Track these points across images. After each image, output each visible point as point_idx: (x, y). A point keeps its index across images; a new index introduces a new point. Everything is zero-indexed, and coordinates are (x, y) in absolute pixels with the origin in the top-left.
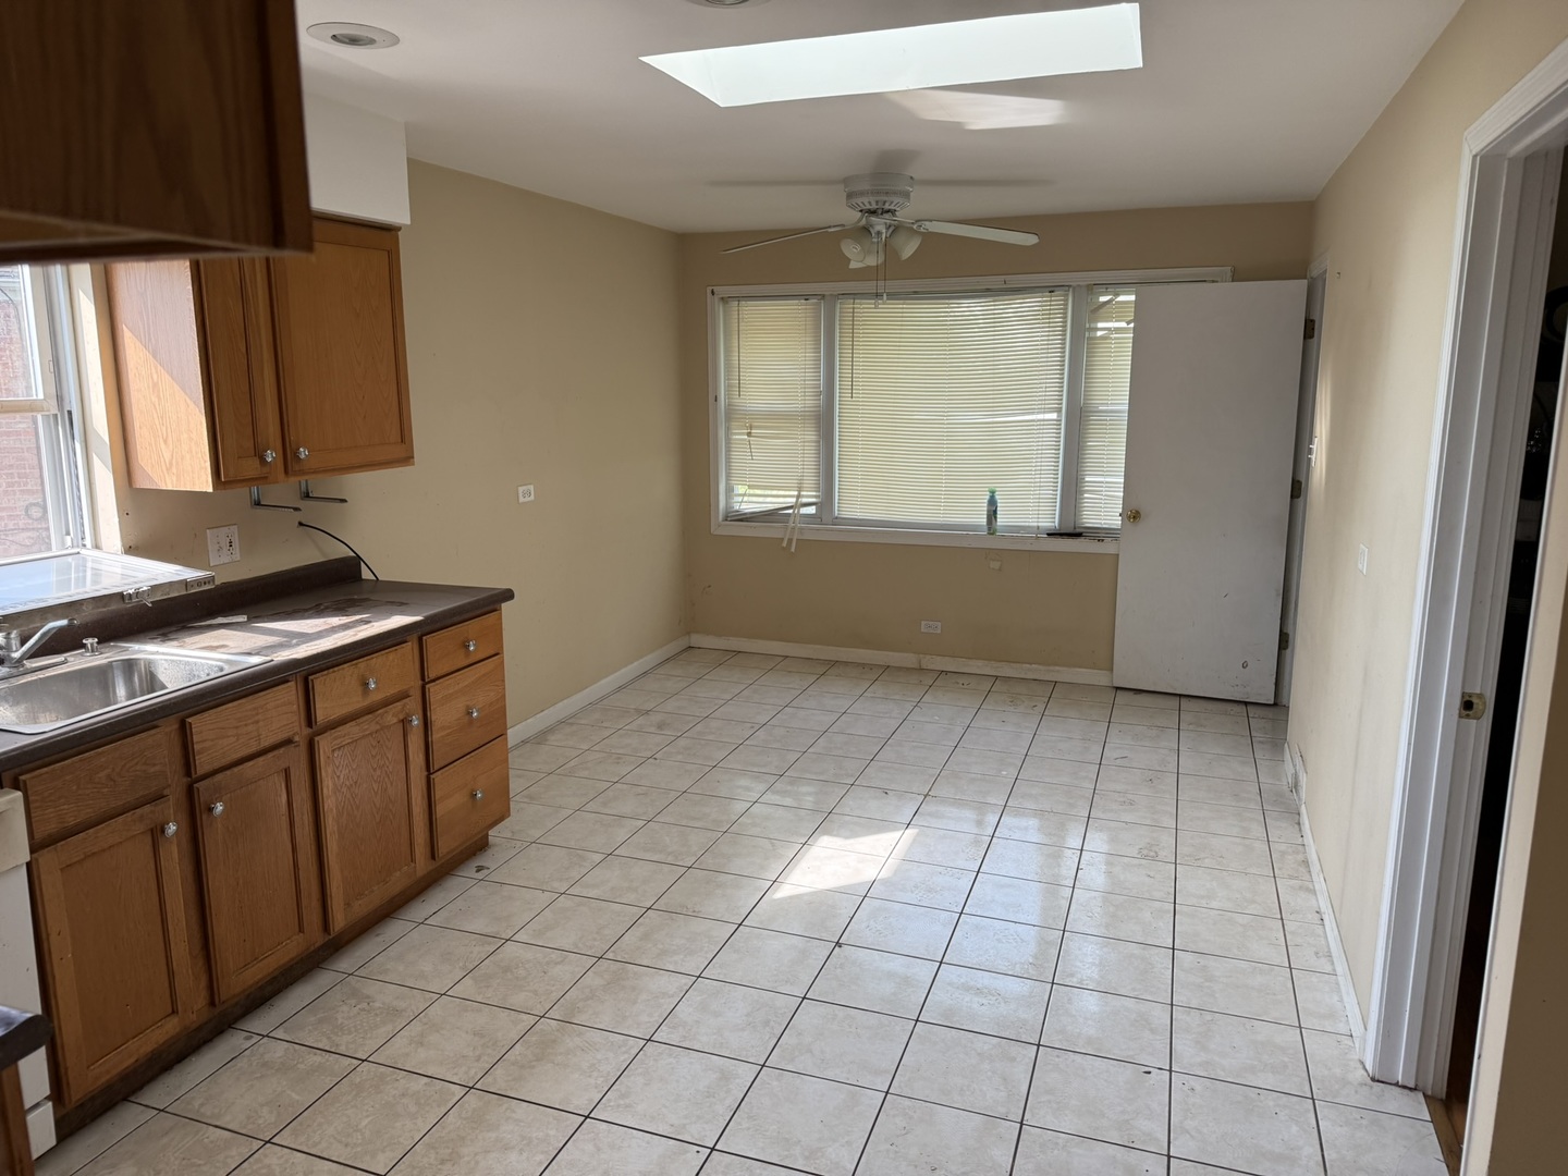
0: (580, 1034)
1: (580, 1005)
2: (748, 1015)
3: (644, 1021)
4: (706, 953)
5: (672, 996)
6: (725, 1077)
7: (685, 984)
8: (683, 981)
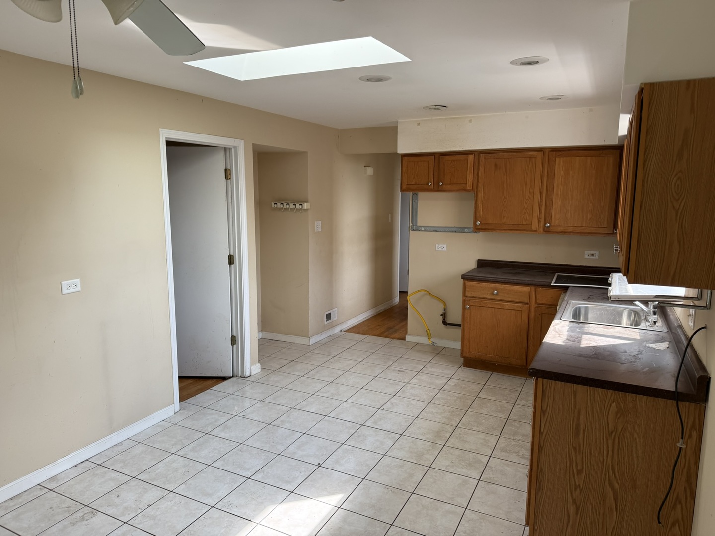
0: (427, 438)
1: (431, 448)
2: (366, 439)
3: (404, 441)
4: (381, 465)
5: (395, 448)
6: (375, 423)
7: (390, 452)
8: (391, 454)
